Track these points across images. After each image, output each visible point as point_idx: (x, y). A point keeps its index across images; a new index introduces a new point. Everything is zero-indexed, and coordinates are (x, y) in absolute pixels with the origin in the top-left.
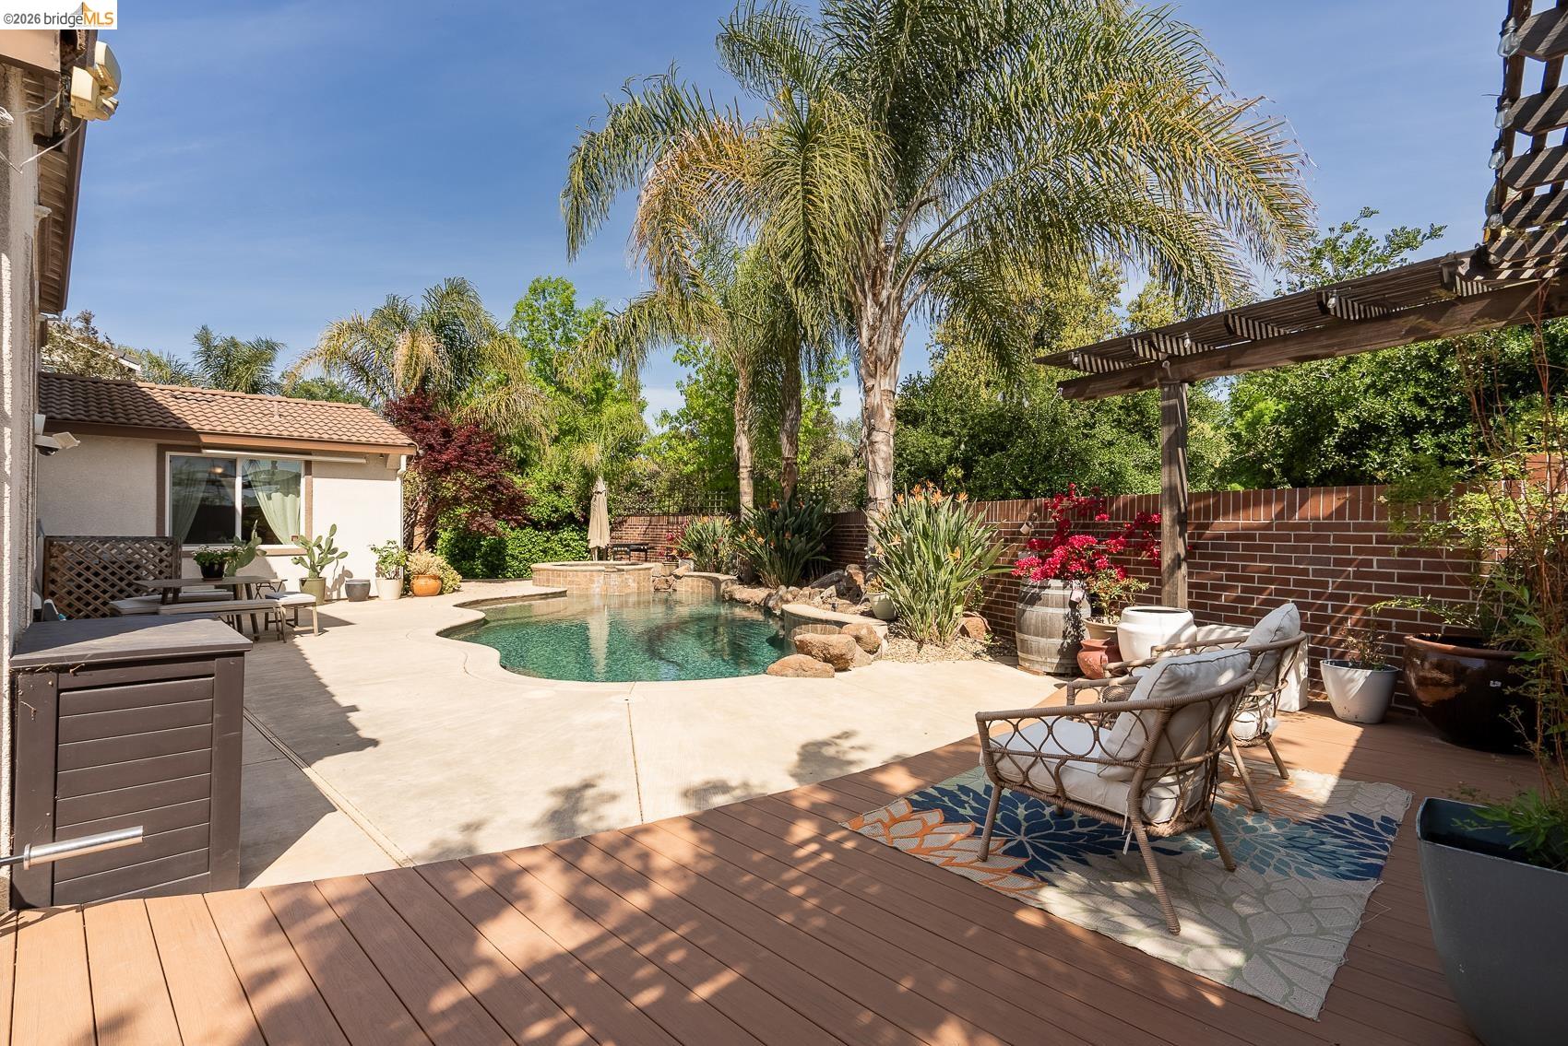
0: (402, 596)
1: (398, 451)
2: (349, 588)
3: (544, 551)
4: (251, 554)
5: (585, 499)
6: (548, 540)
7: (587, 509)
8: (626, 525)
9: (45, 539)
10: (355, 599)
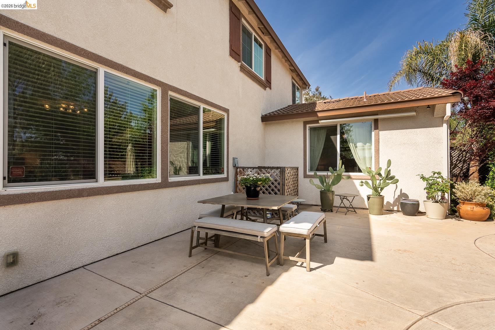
0: (446, 217)
1: (443, 101)
2: (403, 205)
4: (338, 179)
9: (236, 167)
10: (406, 213)
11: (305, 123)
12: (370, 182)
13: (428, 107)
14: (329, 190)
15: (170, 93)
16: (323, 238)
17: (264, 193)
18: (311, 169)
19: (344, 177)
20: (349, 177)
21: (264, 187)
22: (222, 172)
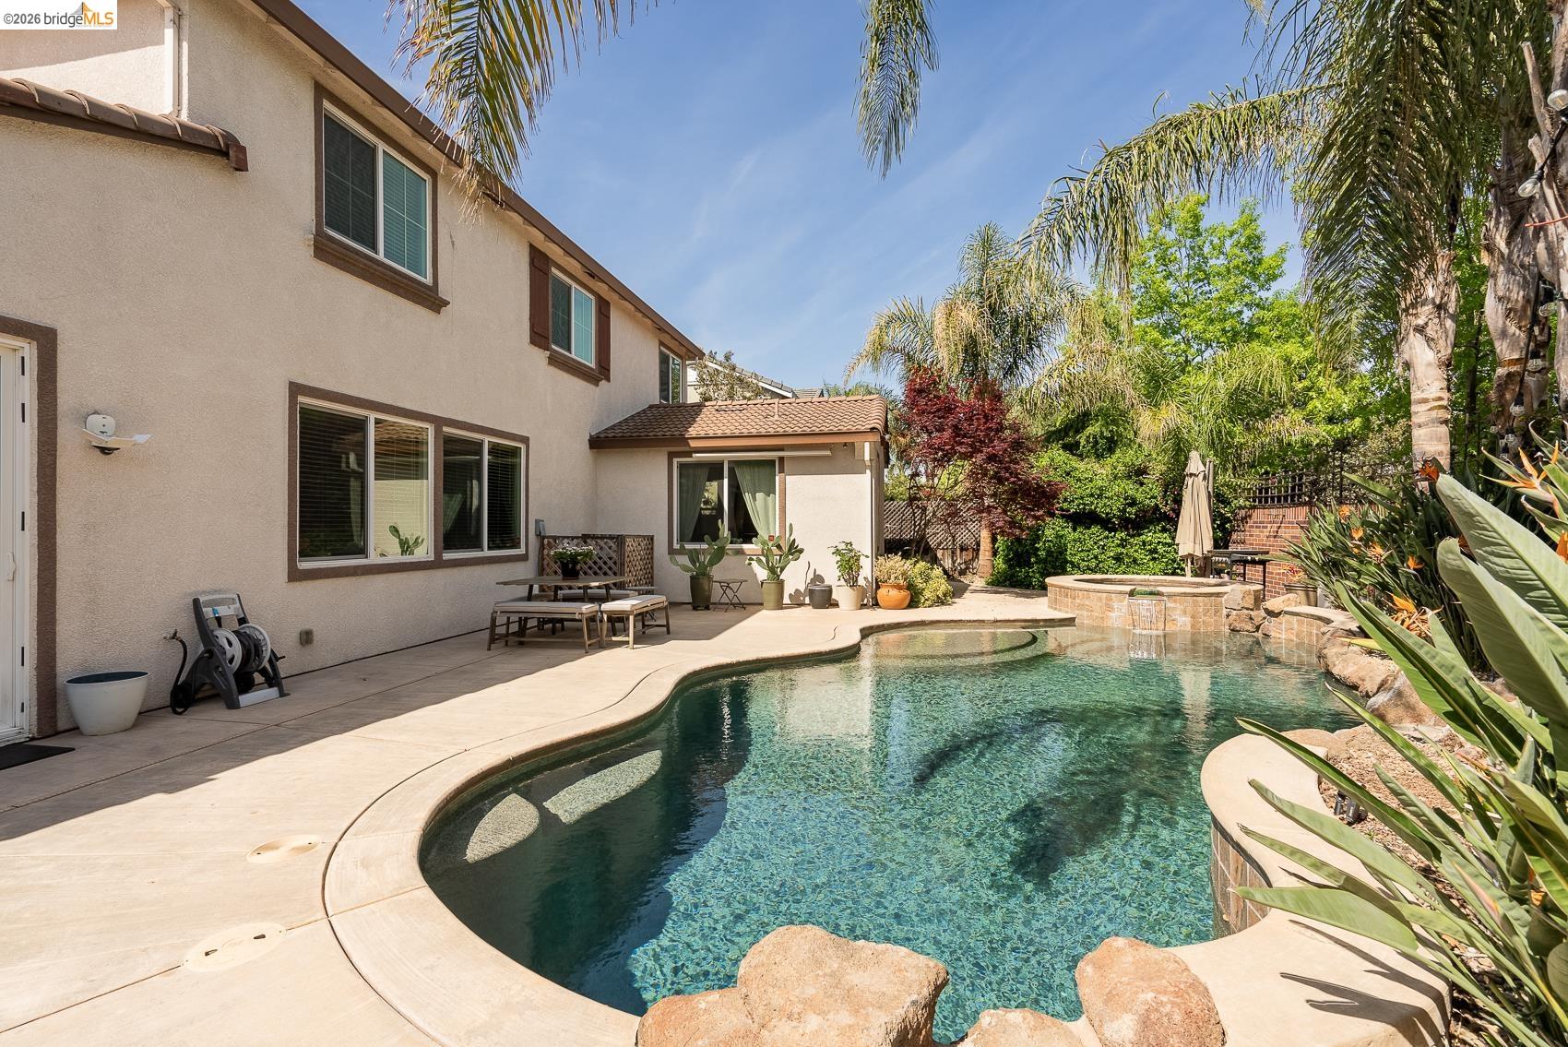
0: (861, 607)
1: (861, 438)
2: (811, 593)
3: (1118, 558)
4: (719, 555)
5: (1174, 485)
6: (1123, 544)
7: (1178, 501)
8: (1250, 522)
9: (541, 537)
10: (816, 606)
11: (671, 456)
12: (764, 559)
13: (845, 444)
14: (704, 574)
15: (445, 429)
16: (665, 629)
17: (585, 573)
18: (682, 539)
19: (729, 552)
20: (740, 552)
21: (585, 563)
22: (516, 545)
